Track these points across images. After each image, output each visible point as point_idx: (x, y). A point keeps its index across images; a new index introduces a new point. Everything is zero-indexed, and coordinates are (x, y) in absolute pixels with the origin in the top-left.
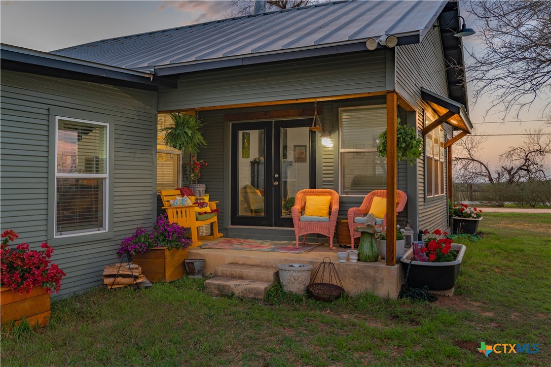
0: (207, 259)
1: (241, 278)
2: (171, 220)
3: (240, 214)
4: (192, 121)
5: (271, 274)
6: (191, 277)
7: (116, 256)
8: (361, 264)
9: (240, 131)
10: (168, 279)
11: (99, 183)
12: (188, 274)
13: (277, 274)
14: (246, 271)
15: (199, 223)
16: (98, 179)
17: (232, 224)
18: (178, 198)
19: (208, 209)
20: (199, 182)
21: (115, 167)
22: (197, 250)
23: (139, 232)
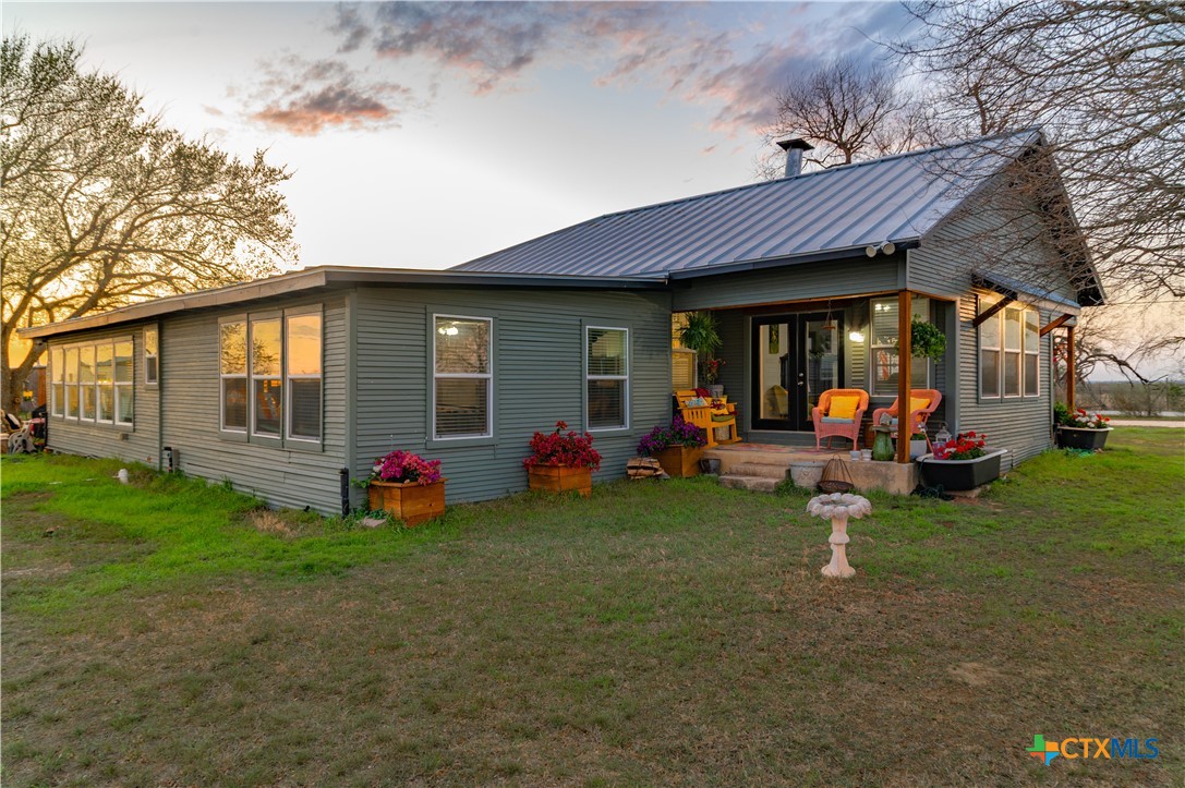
0: (723, 459)
1: (754, 475)
2: (686, 420)
3: (762, 417)
4: (707, 321)
5: (782, 471)
6: (706, 475)
7: (636, 453)
8: (874, 462)
9: (761, 327)
10: (684, 475)
11: (620, 383)
12: (704, 472)
13: (789, 472)
14: (758, 469)
15: (715, 425)
16: (618, 381)
17: (753, 428)
18: (694, 399)
19: (725, 411)
20: (717, 382)
21: (634, 369)
22: (712, 450)
23: (657, 430)
